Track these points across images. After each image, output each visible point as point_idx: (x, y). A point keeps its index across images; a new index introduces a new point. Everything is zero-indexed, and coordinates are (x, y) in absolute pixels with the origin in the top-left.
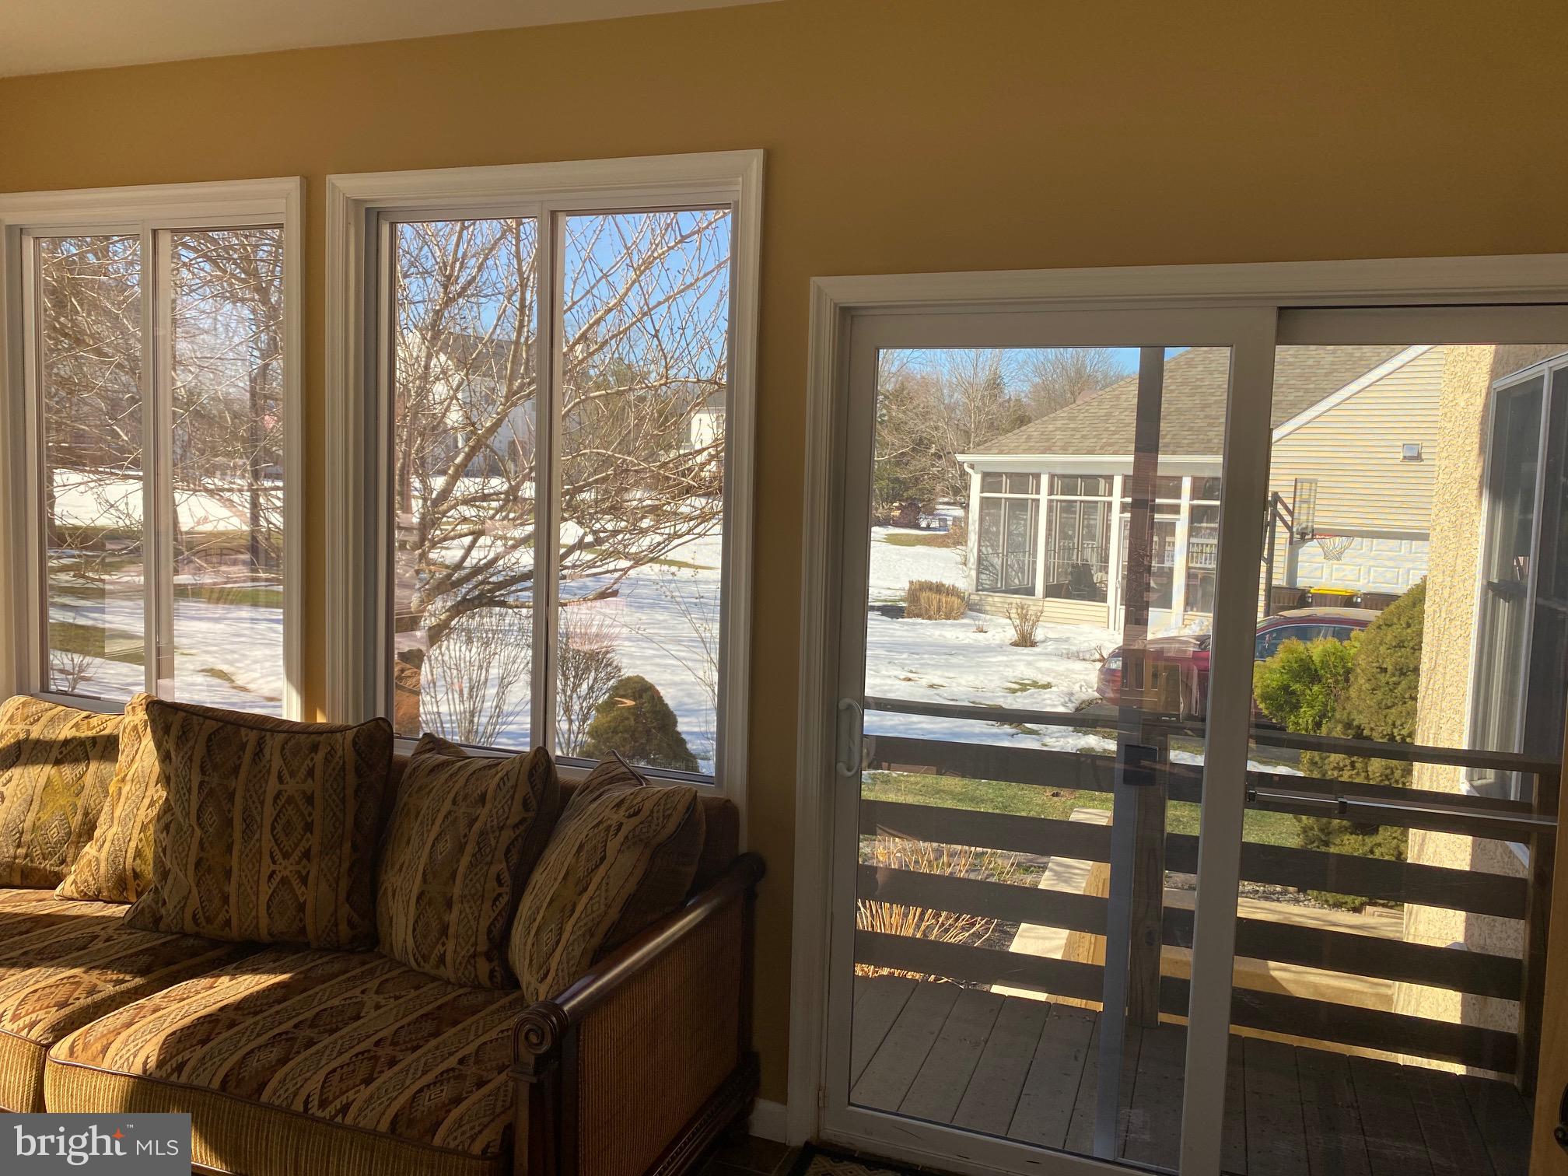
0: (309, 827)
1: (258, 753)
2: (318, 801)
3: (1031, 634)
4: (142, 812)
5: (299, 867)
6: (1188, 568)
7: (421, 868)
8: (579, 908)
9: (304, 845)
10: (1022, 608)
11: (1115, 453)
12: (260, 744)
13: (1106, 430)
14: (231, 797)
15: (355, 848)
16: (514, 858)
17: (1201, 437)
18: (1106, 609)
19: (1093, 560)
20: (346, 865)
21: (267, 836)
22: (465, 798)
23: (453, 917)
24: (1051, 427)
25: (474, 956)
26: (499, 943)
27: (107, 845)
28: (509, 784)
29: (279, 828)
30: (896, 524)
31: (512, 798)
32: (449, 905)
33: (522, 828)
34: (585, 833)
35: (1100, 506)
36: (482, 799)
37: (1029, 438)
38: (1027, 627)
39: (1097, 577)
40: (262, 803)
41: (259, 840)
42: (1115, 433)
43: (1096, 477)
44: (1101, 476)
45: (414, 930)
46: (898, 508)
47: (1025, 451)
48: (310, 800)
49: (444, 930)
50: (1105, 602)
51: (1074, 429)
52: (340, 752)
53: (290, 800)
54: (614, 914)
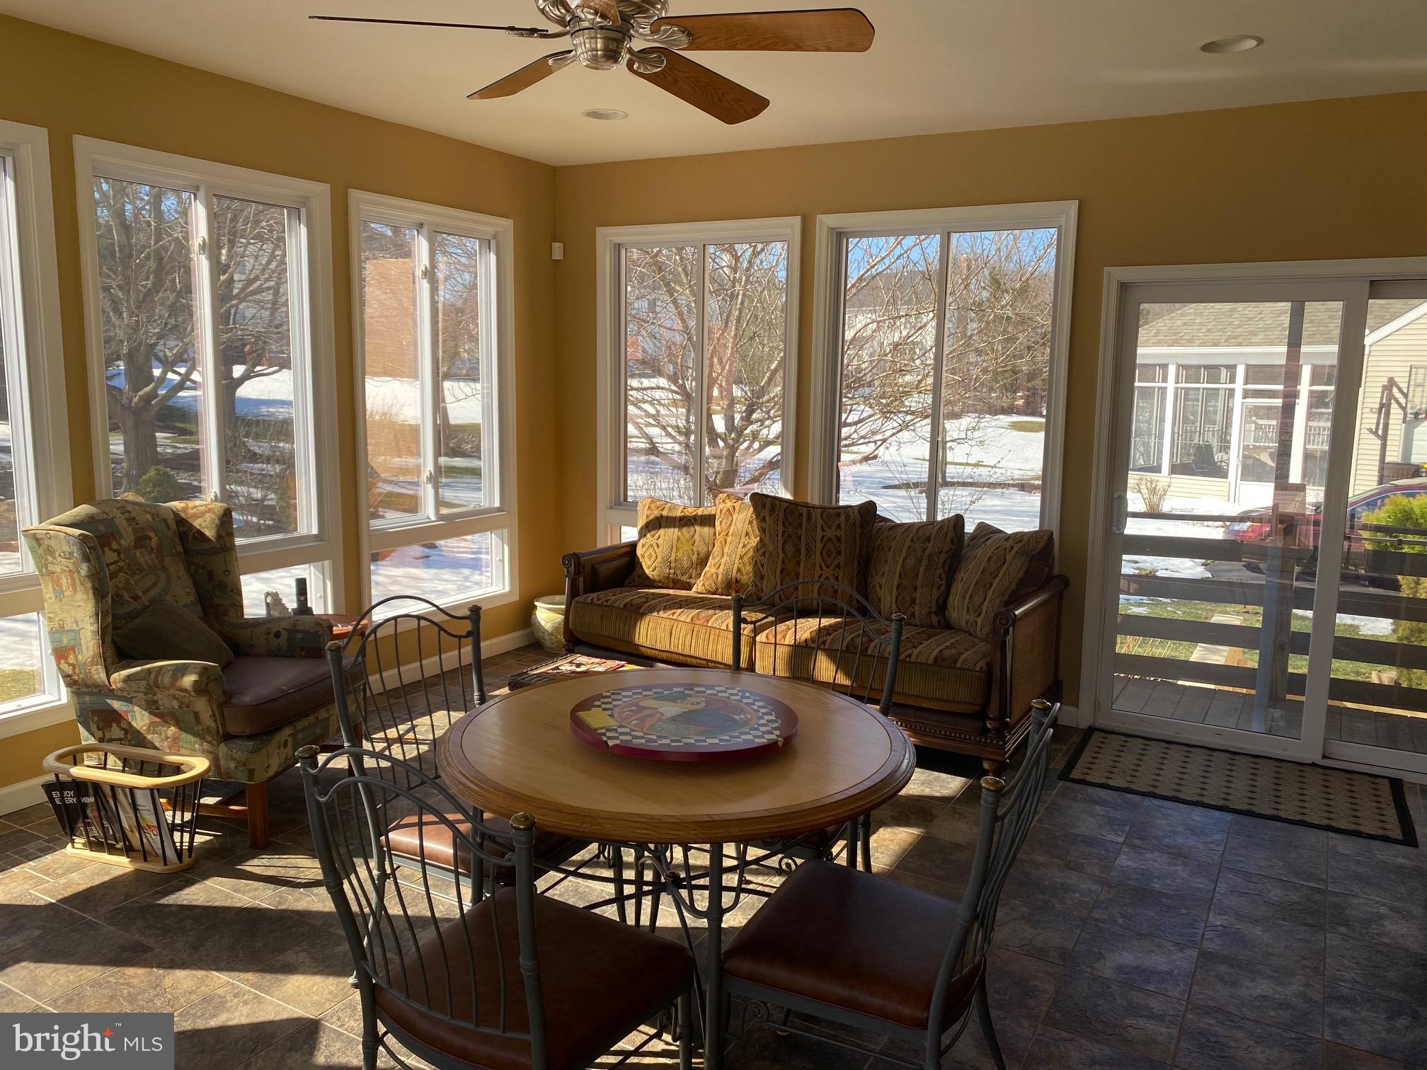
0: (839, 553)
1: (809, 518)
2: (843, 541)
3: (1158, 506)
4: (740, 549)
5: (835, 572)
6: (1305, 449)
7: (898, 573)
8: (995, 585)
9: (837, 561)
10: (1152, 483)
11: (1239, 345)
12: (809, 514)
13: (1231, 323)
14: (799, 538)
15: (859, 564)
16: (947, 568)
17: (1322, 328)
18: (1227, 484)
19: (1215, 443)
20: (855, 573)
21: (818, 556)
22: (918, 539)
23: (918, 594)
24: (1178, 323)
25: (929, 613)
26: (942, 607)
27: (722, 567)
28: (943, 532)
29: (824, 553)
30: (1019, 413)
31: (945, 538)
32: (915, 589)
33: (950, 553)
34: (991, 551)
35: (1221, 393)
36: (928, 539)
37: (1158, 332)
38: (1155, 499)
39: (1218, 457)
40: (815, 541)
41: (814, 559)
42: (1239, 326)
43: (1216, 367)
44: (1221, 366)
45: (896, 601)
46: (1021, 397)
47: (1154, 345)
48: (839, 539)
49: (913, 601)
50: (1227, 478)
51: (1200, 324)
52: (852, 517)
53: (829, 539)
54: (1014, 586)
